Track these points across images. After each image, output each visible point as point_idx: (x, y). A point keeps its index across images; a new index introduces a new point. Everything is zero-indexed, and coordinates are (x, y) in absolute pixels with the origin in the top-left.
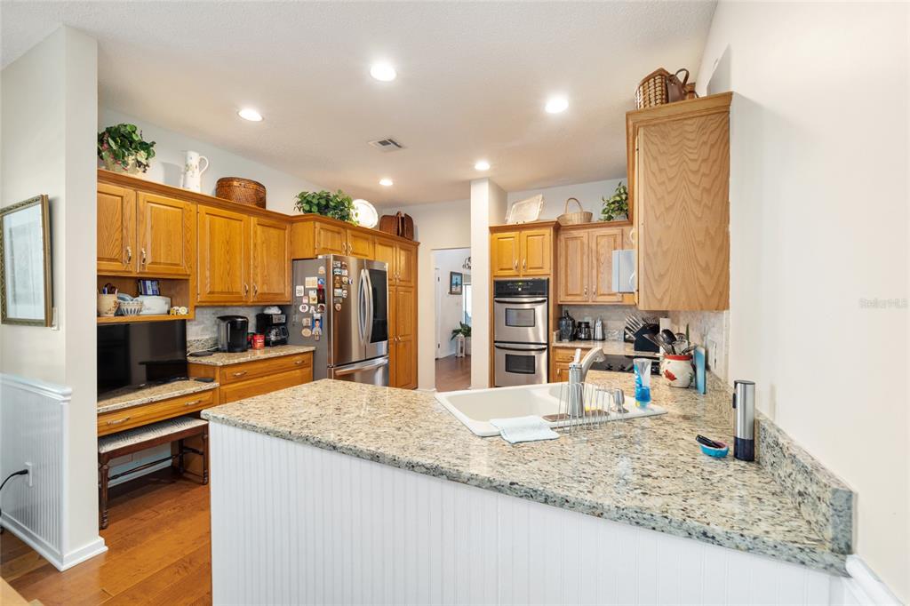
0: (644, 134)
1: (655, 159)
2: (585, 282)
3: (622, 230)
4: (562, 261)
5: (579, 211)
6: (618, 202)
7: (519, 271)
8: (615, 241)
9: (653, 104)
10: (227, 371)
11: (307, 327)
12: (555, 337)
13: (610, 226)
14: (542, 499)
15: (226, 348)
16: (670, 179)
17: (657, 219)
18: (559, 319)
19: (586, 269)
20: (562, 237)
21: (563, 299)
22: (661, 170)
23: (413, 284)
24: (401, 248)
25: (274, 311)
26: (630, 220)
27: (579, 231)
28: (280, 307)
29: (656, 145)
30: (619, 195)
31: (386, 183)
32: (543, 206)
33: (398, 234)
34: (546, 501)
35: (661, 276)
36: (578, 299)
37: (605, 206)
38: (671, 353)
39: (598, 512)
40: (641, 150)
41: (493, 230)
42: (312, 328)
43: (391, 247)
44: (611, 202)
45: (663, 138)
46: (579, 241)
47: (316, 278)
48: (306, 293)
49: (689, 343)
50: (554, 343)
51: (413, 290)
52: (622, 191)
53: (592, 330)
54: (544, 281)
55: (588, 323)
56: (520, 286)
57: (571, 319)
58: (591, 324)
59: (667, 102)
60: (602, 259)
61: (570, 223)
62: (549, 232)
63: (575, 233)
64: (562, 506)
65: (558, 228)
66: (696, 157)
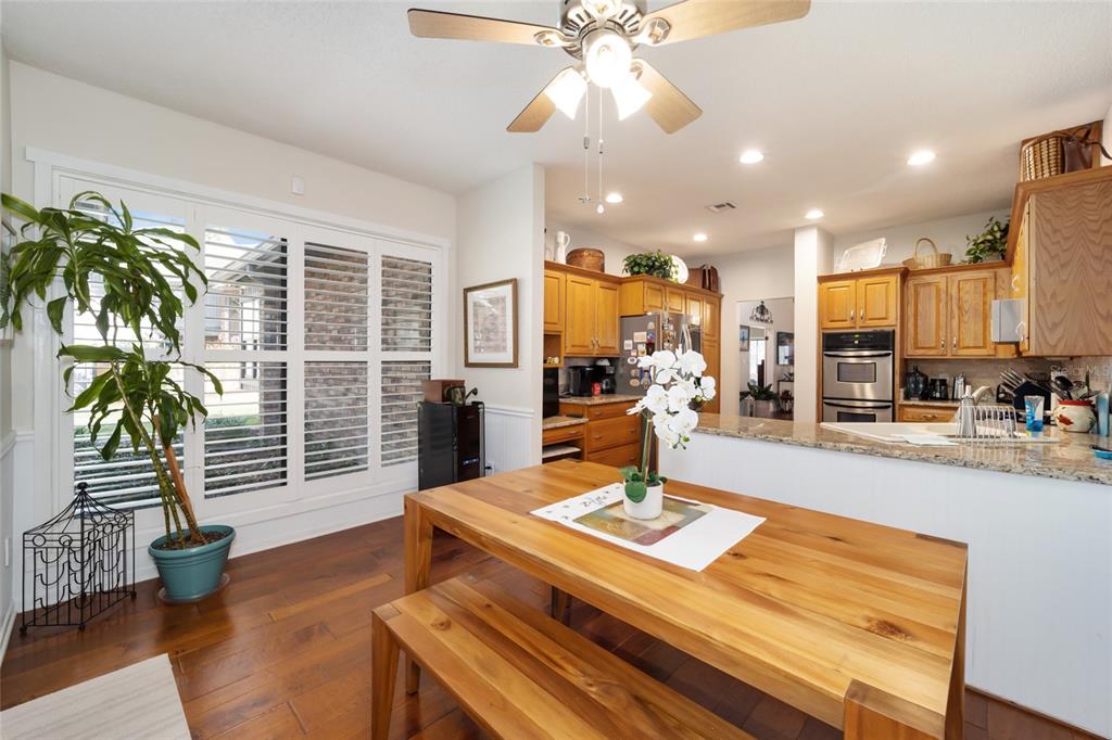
0: (1037, 200)
1: (1049, 221)
2: (942, 333)
3: (995, 273)
4: (910, 311)
5: (934, 254)
6: (989, 241)
7: (855, 323)
8: (984, 286)
9: (1047, 175)
10: (592, 409)
11: (636, 378)
12: (902, 395)
13: (977, 269)
14: (962, 464)
15: (577, 393)
16: (1066, 239)
17: (1051, 274)
18: (905, 376)
19: (943, 319)
20: (911, 283)
21: (911, 352)
22: (1055, 231)
23: (716, 338)
24: (708, 302)
25: (605, 363)
26: (1007, 260)
27: (933, 276)
28: (610, 359)
29: (1049, 209)
30: (991, 232)
31: (700, 238)
32: (887, 251)
33: (703, 287)
34: (965, 465)
35: (1055, 325)
36: (933, 352)
37: (971, 247)
38: (1067, 399)
39: (1007, 469)
40: (1033, 214)
41: (822, 279)
42: (640, 378)
43: (698, 301)
44: (979, 241)
45: (1058, 203)
46: (933, 288)
47: (645, 333)
48: (635, 346)
49: (1089, 390)
50: (901, 400)
51: (716, 345)
52: (996, 228)
53: (950, 390)
54: (888, 333)
55: (945, 380)
56: (857, 339)
57: (922, 375)
58: (949, 380)
59: (1063, 172)
60: (966, 307)
61: (922, 268)
62: (895, 280)
63: (928, 278)
64: (978, 467)
65: (905, 274)
66: (1096, 218)
